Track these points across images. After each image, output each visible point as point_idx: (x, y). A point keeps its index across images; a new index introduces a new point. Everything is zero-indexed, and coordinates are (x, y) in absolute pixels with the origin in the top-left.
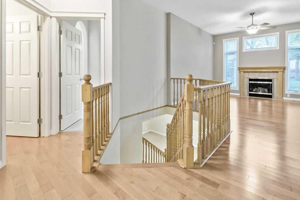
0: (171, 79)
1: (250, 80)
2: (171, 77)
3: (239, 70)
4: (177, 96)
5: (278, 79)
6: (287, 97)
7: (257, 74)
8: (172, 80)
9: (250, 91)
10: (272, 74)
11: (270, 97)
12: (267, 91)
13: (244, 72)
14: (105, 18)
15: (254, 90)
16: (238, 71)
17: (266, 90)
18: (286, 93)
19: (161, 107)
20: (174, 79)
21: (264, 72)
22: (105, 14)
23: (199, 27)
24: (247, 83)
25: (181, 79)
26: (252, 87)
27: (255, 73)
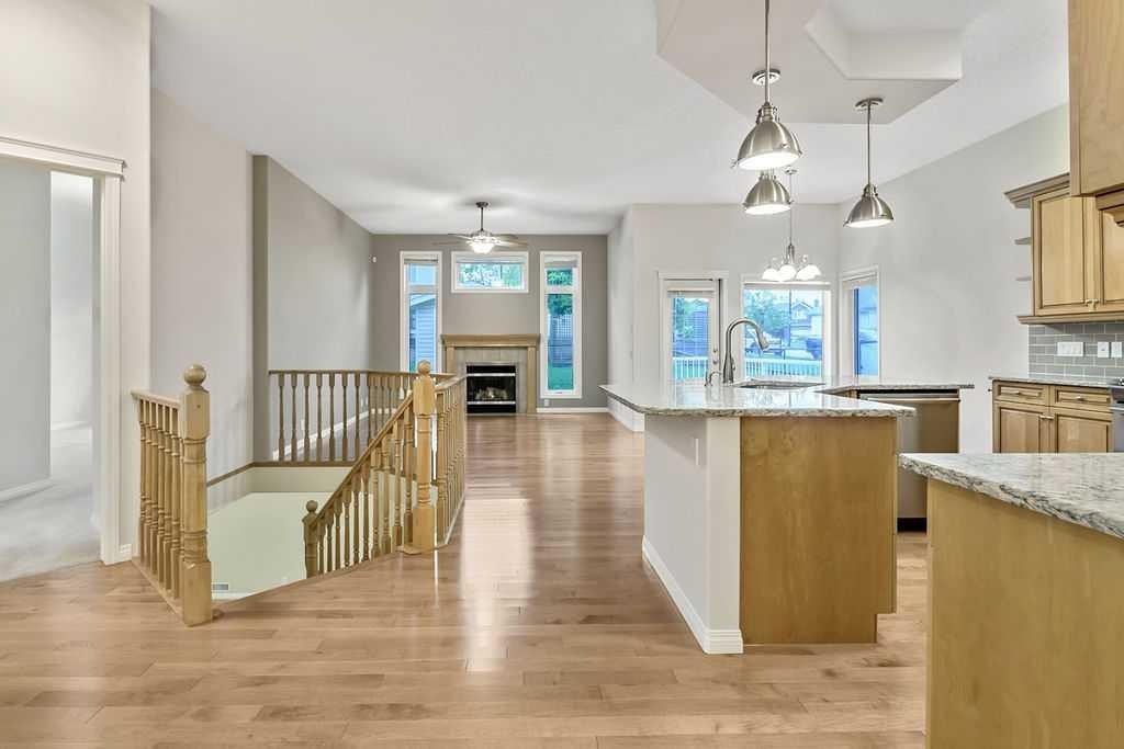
0: (270, 373)
1: (471, 369)
2: (270, 368)
3: (443, 342)
4: (294, 427)
5: (527, 365)
6: (543, 407)
7: (485, 352)
8: (276, 376)
9: (469, 399)
10: (515, 352)
11: (512, 409)
12: (505, 397)
13: (456, 348)
14: (122, 178)
15: (478, 396)
16: (440, 346)
17: (504, 394)
18: (542, 397)
19: (237, 472)
20: (281, 374)
21: (499, 348)
22: (124, 165)
23: (339, 207)
24: (461, 376)
25: (307, 374)
26: (475, 386)
27: (480, 351)
